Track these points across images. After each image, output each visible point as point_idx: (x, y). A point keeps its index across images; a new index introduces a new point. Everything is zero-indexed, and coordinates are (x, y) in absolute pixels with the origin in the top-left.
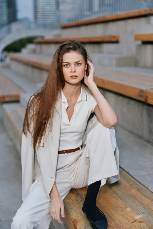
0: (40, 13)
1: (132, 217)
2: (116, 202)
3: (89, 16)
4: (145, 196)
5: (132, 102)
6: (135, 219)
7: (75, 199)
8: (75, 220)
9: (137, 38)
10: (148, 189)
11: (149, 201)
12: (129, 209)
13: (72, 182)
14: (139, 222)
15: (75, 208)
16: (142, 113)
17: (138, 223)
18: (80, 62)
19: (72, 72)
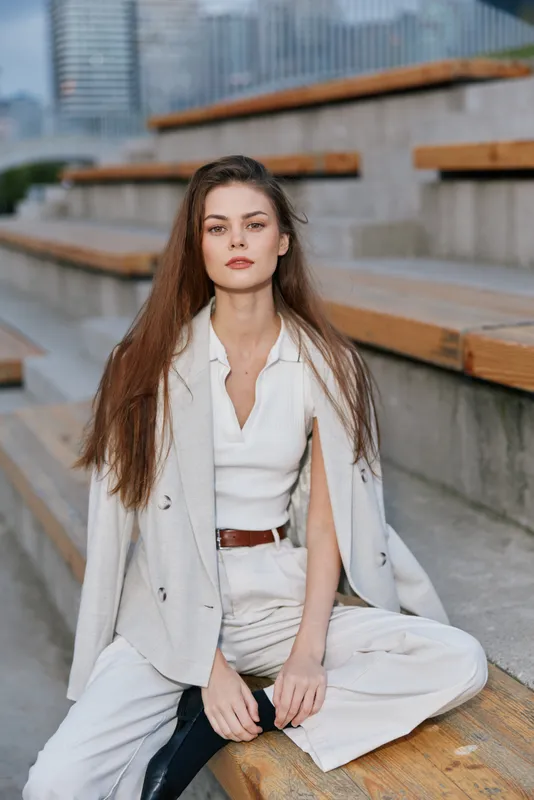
0: (74, 80)
1: (445, 751)
3: (250, 85)
5: (420, 375)
6: (454, 759)
8: (254, 770)
9: (421, 160)
11: (496, 699)
14: (468, 768)
16: (455, 411)
17: (465, 770)
18: (261, 218)
19: (233, 246)
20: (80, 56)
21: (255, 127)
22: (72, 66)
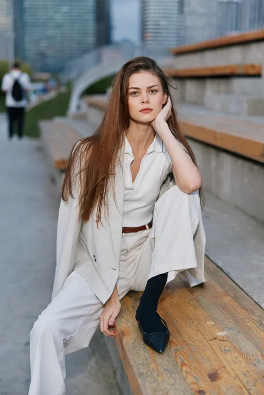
0: (151, 33)
1: (212, 333)
2: (194, 312)
4: (243, 307)
6: (215, 336)
7: (132, 305)
8: (123, 332)
10: (251, 298)
11: (247, 314)
12: (211, 323)
13: (130, 279)
14: (220, 340)
15: (128, 317)
17: (218, 341)
18: (155, 88)
19: (143, 102)
20: (155, 21)
21: (220, 53)
22: (150, 26)
